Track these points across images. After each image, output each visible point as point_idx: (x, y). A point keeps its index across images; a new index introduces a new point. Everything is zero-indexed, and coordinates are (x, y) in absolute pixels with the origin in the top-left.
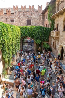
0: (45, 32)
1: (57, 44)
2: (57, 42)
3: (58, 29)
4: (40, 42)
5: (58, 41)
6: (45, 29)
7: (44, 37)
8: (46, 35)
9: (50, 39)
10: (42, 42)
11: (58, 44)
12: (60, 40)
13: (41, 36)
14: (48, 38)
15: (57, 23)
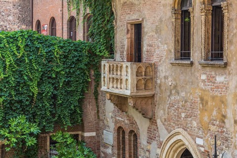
0: (58, 67)
1: (143, 140)
2: (143, 126)
3: (145, 48)
4: (35, 129)
5: (152, 120)
6: (57, 52)
7: (54, 97)
8: (68, 84)
9: (90, 109)
10: (43, 130)
11: (150, 139)
12: (161, 114)
13: (35, 90)
14: (81, 101)
15: (134, 17)
